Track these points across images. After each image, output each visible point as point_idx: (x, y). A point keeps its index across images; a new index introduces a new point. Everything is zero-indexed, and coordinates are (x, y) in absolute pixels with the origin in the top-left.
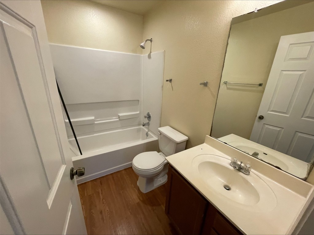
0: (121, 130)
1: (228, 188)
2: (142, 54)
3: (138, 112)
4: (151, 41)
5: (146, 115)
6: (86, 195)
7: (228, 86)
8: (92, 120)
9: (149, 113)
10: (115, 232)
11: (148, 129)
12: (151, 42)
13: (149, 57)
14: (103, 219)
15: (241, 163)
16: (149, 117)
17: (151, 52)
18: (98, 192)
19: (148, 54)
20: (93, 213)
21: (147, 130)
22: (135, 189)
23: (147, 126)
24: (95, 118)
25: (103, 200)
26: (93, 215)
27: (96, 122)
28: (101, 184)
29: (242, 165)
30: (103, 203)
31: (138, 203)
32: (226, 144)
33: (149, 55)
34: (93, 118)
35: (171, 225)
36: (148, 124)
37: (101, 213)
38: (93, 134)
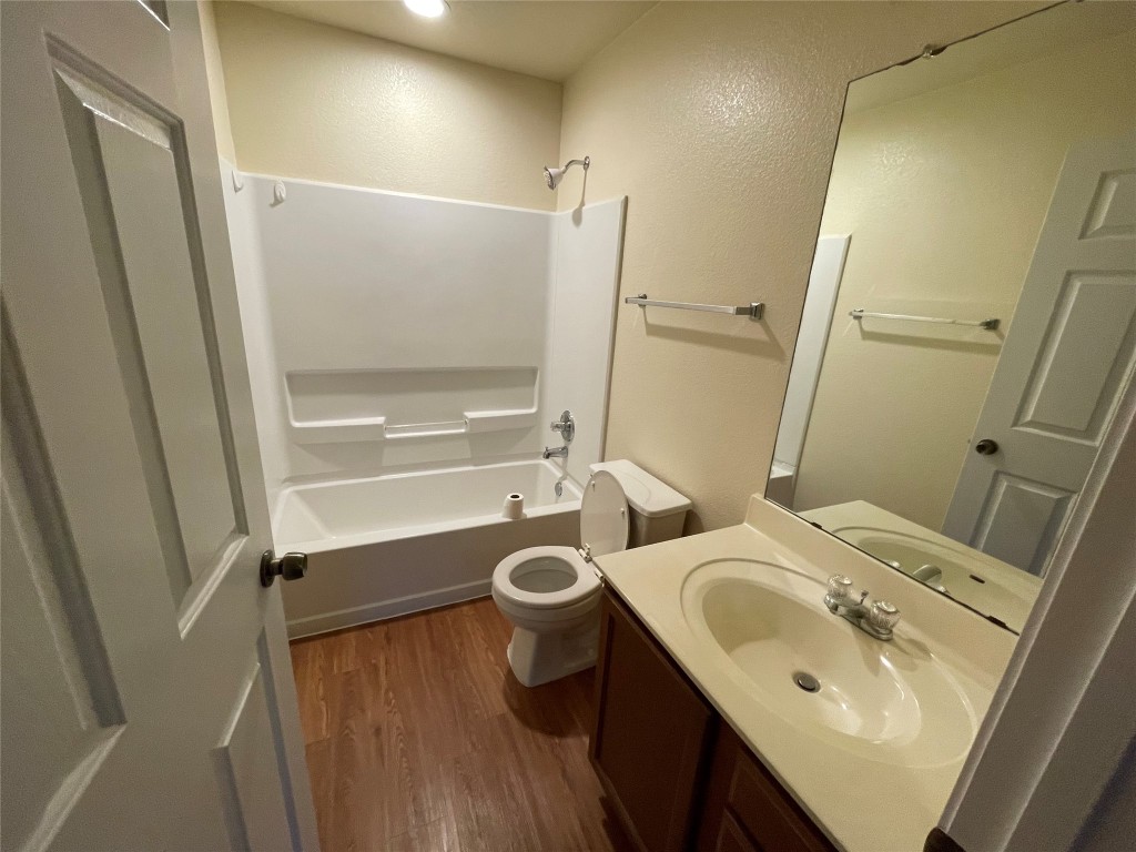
0: (471, 468)
1: (808, 684)
2: (555, 211)
3: (533, 410)
4: (586, 165)
5: (558, 420)
6: (335, 670)
7: (867, 328)
8: (379, 426)
9: (567, 413)
10: (414, 799)
11: (563, 468)
12: (586, 169)
13: (577, 218)
14: (381, 754)
15: (864, 594)
16: (567, 428)
17: (582, 204)
18: (376, 668)
19: (572, 211)
20: (351, 731)
21: (559, 474)
22: (497, 668)
23: (559, 460)
24: (387, 422)
25: (387, 692)
26: (354, 737)
27: (388, 436)
28: (389, 640)
29: (867, 603)
30: (388, 703)
31: (502, 717)
32: (819, 527)
33: (575, 212)
34: (380, 420)
35: (607, 804)
36: (564, 451)
37: (378, 731)
38: (378, 475)
